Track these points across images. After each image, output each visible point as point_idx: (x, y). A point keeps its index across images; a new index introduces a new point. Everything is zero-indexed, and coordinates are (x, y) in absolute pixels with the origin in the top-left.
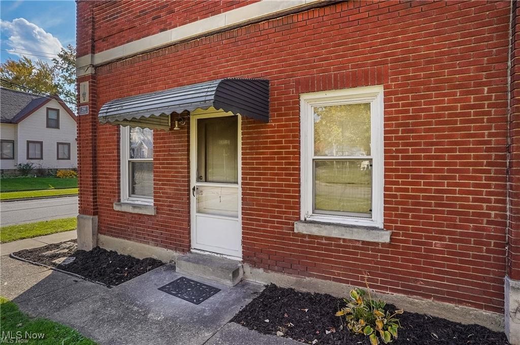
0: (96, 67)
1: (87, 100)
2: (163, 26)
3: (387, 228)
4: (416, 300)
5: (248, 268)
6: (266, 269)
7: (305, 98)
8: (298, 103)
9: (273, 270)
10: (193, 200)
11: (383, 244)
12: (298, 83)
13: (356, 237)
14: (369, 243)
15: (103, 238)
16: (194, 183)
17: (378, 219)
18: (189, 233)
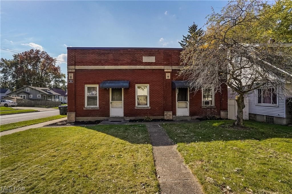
0: (76, 70)
1: (72, 78)
2: (102, 64)
3: (150, 106)
4: (154, 117)
5: (125, 118)
6: (129, 117)
7: (136, 85)
8: (135, 86)
9: (130, 117)
10: (110, 105)
11: (150, 109)
12: (135, 82)
13: (145, 108)
14: (148, 109)
15: (77, 118)
16: (111, 101)
17: (148, 105)
18: (109, 113)
